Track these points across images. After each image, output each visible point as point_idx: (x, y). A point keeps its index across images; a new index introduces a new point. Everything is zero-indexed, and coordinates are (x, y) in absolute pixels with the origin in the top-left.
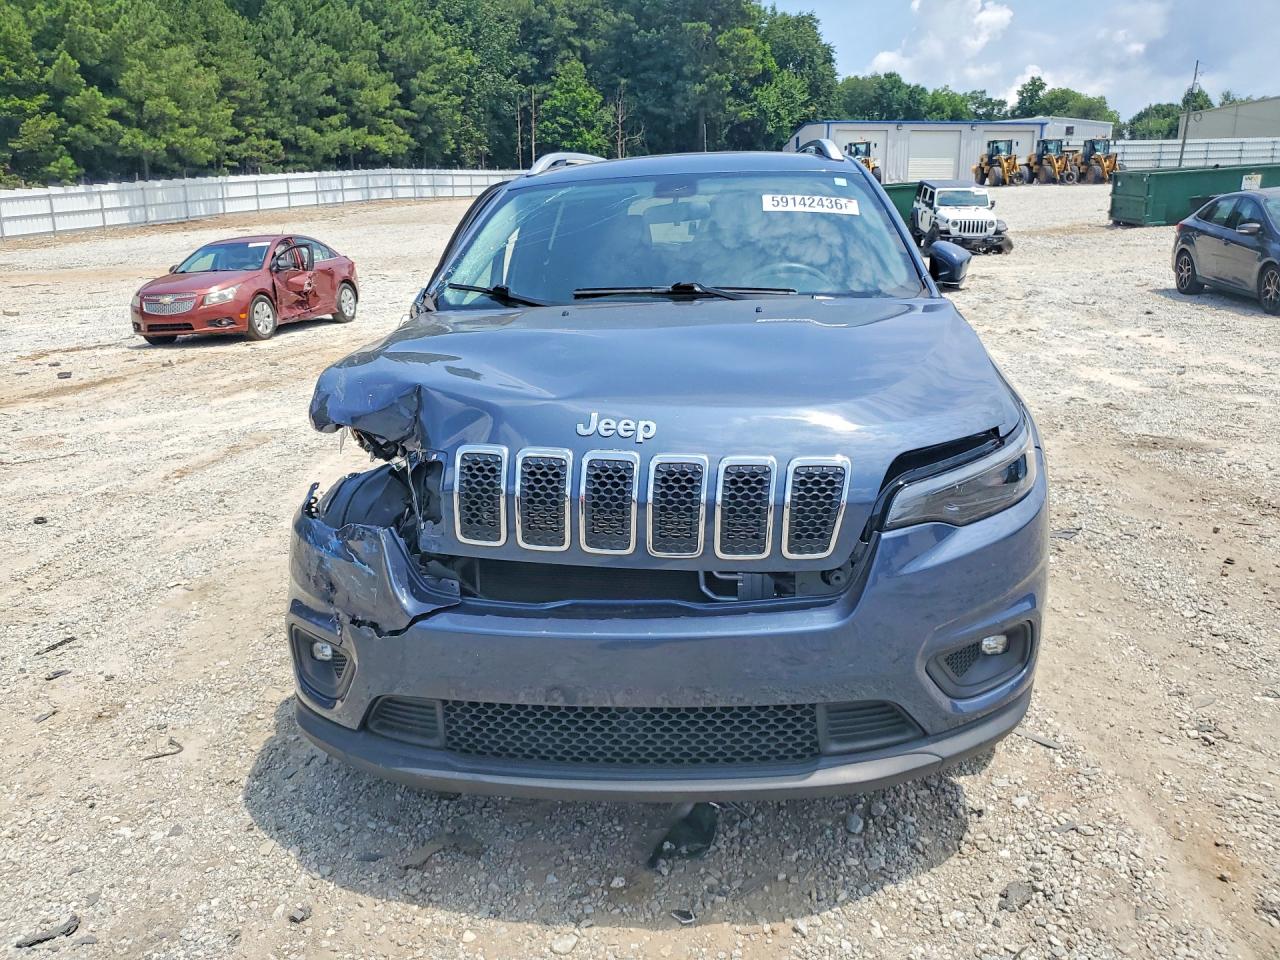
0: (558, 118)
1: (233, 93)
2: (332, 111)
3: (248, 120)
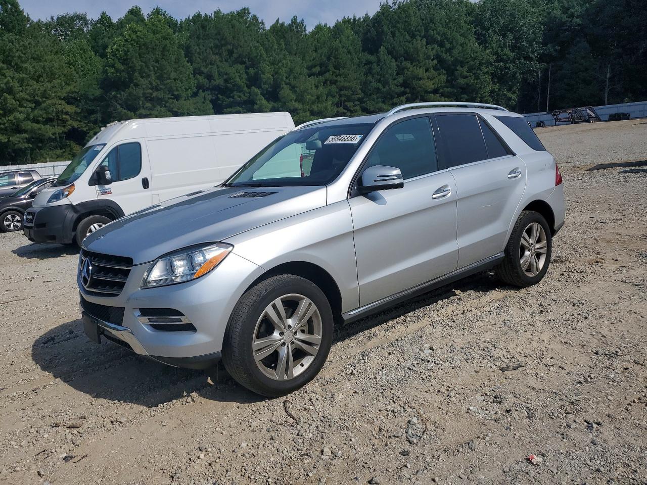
0: (565, 80)
1: (342, 92)
2: (403, 94)
3: (349, 104)
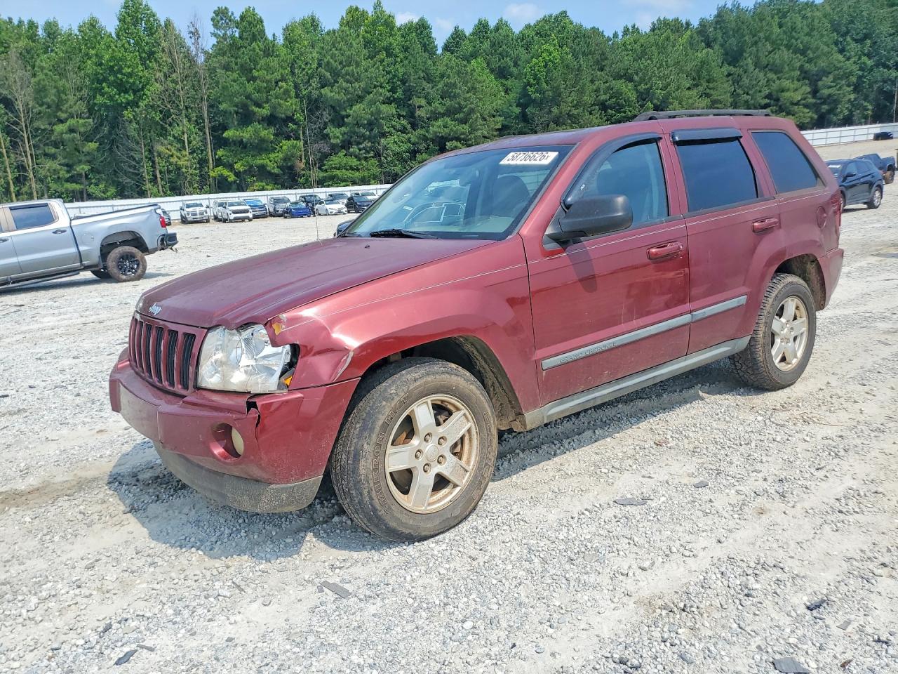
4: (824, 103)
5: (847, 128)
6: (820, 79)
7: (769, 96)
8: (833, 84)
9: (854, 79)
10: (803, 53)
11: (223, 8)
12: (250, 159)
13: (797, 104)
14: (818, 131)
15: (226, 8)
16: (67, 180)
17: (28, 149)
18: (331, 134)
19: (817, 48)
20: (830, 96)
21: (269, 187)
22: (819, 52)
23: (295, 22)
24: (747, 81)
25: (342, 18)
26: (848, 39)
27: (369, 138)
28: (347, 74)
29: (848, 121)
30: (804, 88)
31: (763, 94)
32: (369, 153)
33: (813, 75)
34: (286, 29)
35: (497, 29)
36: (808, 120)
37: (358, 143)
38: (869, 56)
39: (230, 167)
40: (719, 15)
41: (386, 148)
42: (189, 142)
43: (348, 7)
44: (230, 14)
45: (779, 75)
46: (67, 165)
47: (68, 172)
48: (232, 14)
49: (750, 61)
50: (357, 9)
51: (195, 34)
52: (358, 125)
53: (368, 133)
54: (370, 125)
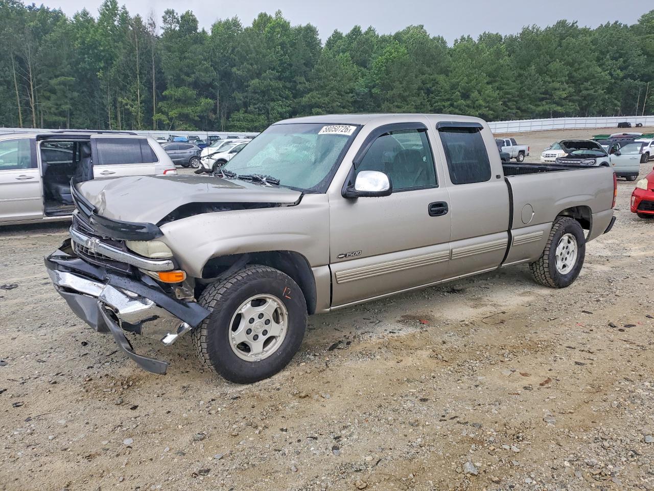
4: (585, 99)
5: (602, 118)
6: (582, 84)
7: (546, 93)
8: (590, 87)
9: (606, 85)
10: (571, 65)
11: (171, 10)
12: (179, 110)
13: (565, 99)
14: (579, 118)
15: (173, 10)
16: (55, 114)
17: (32, 93)
18: (236, 97)
19: (583, 62)
20: (589, 95)
21: (191, 129)
22: (583, 65)
23: (220, 22)
24: (530, 81)
25: (255, 20)
26: (608, 57)
27: (262, 102)
28: (250, 58)
29: (602, 113)
30: (571, 89)
31: (540, 91)
32: (261, 111)
33: (578, 80)
34: (214, 26)
35: (367, 33)
36: (571, 111)
37: (255, 104)
38: (621, 69)
39: (166, 114)
40: (523, 34)
41: (273, 109)
42: (140, 96)
43: (260, 13)
44: (175, 14)
45: (553, 79)
46: (57, 105)
47: (57, 109)
48: (177, 14)
49: (533, 67)
50: (265, 15)
51: (153, 25)
52: (255, 92)
53: (261, 98)
54: (264, 93)
